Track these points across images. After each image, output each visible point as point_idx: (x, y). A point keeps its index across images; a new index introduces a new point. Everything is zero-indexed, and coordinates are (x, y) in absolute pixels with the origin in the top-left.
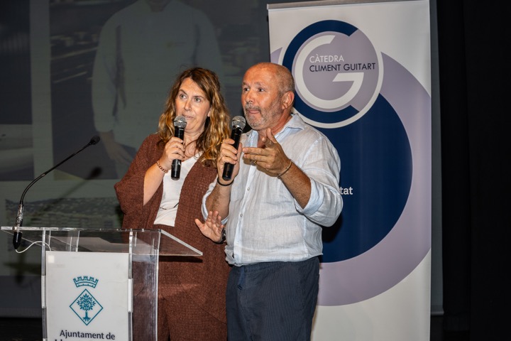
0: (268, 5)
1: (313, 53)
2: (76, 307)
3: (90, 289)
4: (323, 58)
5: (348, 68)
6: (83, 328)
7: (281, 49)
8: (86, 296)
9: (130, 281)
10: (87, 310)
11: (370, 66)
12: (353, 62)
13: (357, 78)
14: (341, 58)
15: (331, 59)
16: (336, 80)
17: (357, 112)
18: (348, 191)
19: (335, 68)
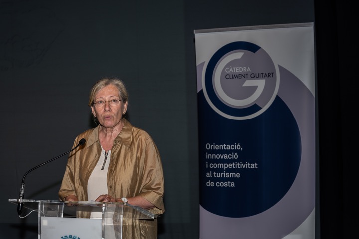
0: (195, 31)
1: (228, 65)
4: (236, 69)
5: (254, 76)
7: (204, 62)
11: (270, 75)
12: (257, 72)
13: (261, 84)
14: (249, 69)
15: (241, 69)
16: (245, 85)
17: (260, 108)
18: (254, 166)
19: (244, 76)
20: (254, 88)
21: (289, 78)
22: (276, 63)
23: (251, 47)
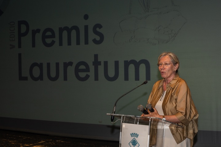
2: (131, 144)
3: (136, 138)
8: (134, 140)
9: (149, 136)
10: (134, 145)
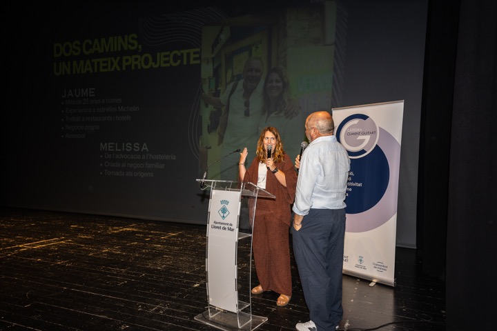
0: (332, 109)
1: (350, 128)
2: (220, 212)
4: (353, 130)
5: (364, 134)
6: (222, 221)
8: (224, 208)
9: (240, 203)
10: (224, 213)
12: (366, 131)
13: (367, 138)
16: (358, 138)
17: (365, 152)
18: (360, 185)
19: (359, 134)
20: (363, 140)
21: (385, 134)
22: (378, 125)
23: (364, 117)
